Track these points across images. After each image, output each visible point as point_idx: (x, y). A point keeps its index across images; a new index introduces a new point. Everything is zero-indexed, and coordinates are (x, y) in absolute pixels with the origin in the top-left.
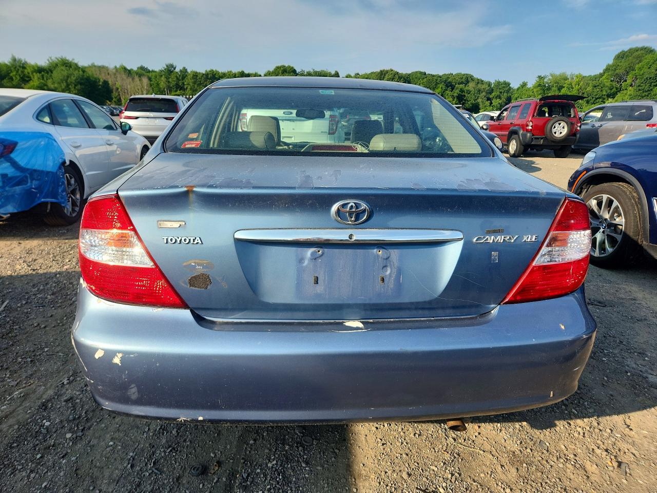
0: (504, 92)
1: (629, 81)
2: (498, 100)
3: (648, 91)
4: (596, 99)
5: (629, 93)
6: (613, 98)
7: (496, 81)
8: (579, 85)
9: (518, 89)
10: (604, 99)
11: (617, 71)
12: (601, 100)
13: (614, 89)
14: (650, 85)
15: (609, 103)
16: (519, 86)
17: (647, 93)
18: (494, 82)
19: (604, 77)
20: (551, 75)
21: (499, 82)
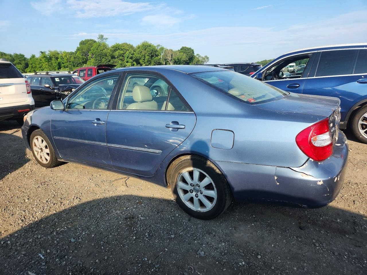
0: (22, 61)
1: (90, 56)
2: (20, 65)
3: (100, 60)
4: (78, 64)
5: (92, 61)
6: (86, 64)
7: (14, 53)
8: (66, 57)
9: (31, 59)
10: (81, 64)
11: (83, 51)
12: (80, 65)
13: (84, 60)
14: (100, 58)
15: (85, 66)
16: (31, 57)
17: (100, 62)
18: (13, 54)
19: (78, 53)
20: (49, 51)
21: (17, 55)
